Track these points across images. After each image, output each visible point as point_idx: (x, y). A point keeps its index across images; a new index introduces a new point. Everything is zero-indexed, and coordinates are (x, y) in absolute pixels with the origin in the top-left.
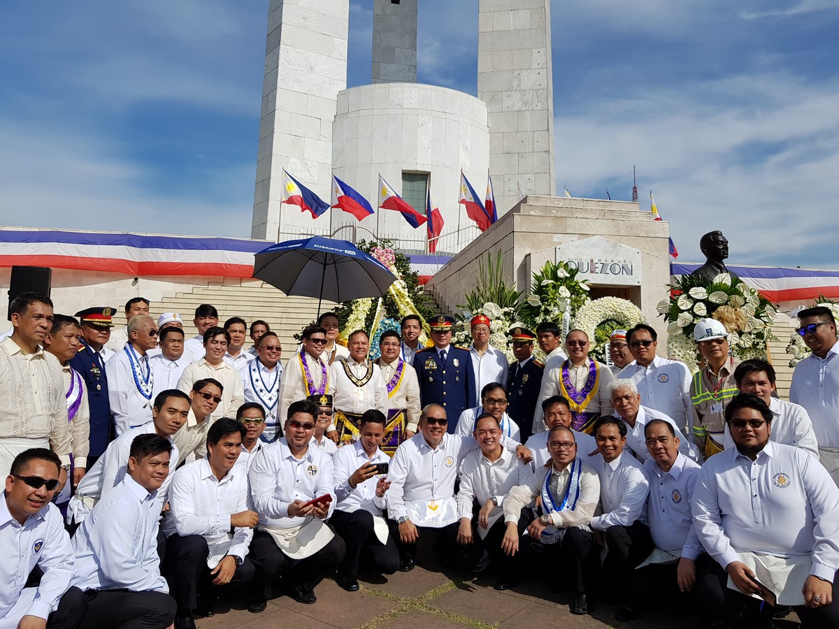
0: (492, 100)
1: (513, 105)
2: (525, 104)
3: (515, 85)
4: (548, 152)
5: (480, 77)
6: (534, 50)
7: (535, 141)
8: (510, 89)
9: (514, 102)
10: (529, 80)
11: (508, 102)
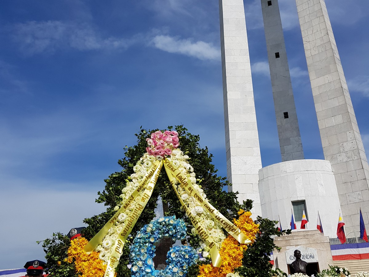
0: (332, 159)
1: (343, 159)
2: (349, 158)
3: (341, 150)
4: (365, 179)
5: (324, 150)
6: (347, 132)
7: (358, 175)
8: (340, 152)
10: (348, 146)
11: (340, 159)
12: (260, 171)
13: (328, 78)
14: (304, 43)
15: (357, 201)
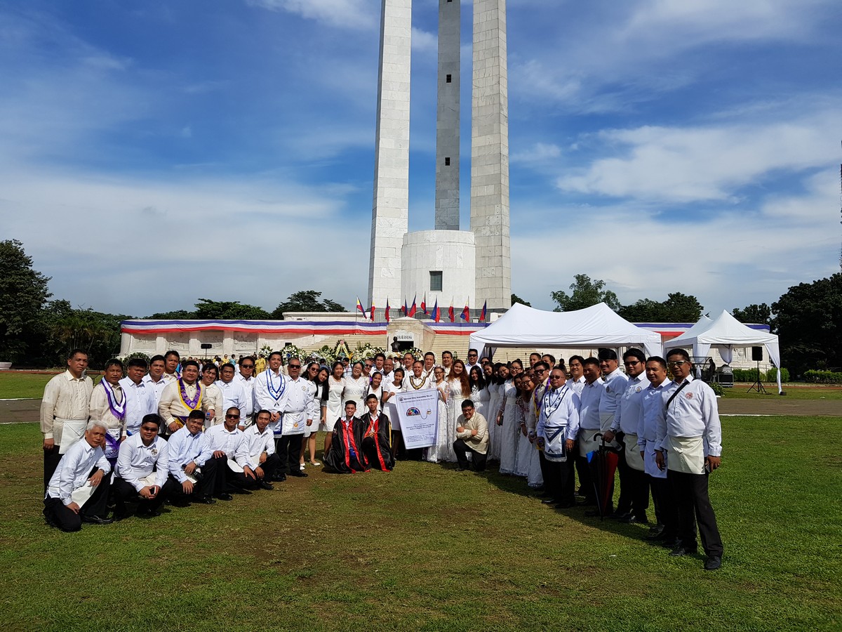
0: (477, 231)
1: (486, 233)
2: (491, 232)
3: (487, 223)
4: (501, 256)
6: (496, 206)
7: (496, 251)
8: (485, 225)
9: (486, 231)
10: (493, 220)
11: (483, 232)
12: (405, 235)
13: (489, 139)
14: (474, 87)
15: (490, 275)
